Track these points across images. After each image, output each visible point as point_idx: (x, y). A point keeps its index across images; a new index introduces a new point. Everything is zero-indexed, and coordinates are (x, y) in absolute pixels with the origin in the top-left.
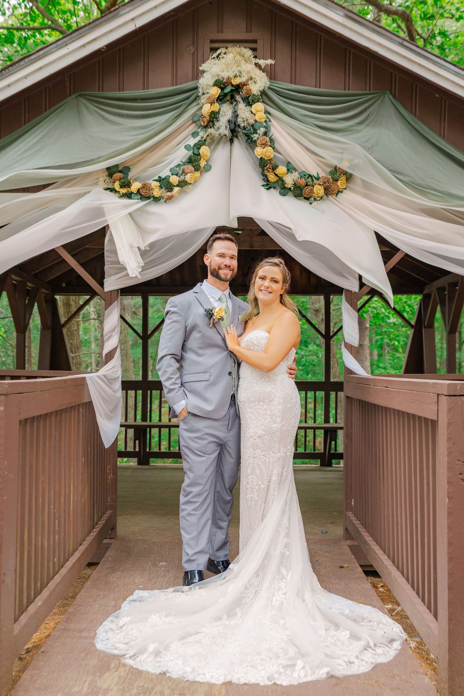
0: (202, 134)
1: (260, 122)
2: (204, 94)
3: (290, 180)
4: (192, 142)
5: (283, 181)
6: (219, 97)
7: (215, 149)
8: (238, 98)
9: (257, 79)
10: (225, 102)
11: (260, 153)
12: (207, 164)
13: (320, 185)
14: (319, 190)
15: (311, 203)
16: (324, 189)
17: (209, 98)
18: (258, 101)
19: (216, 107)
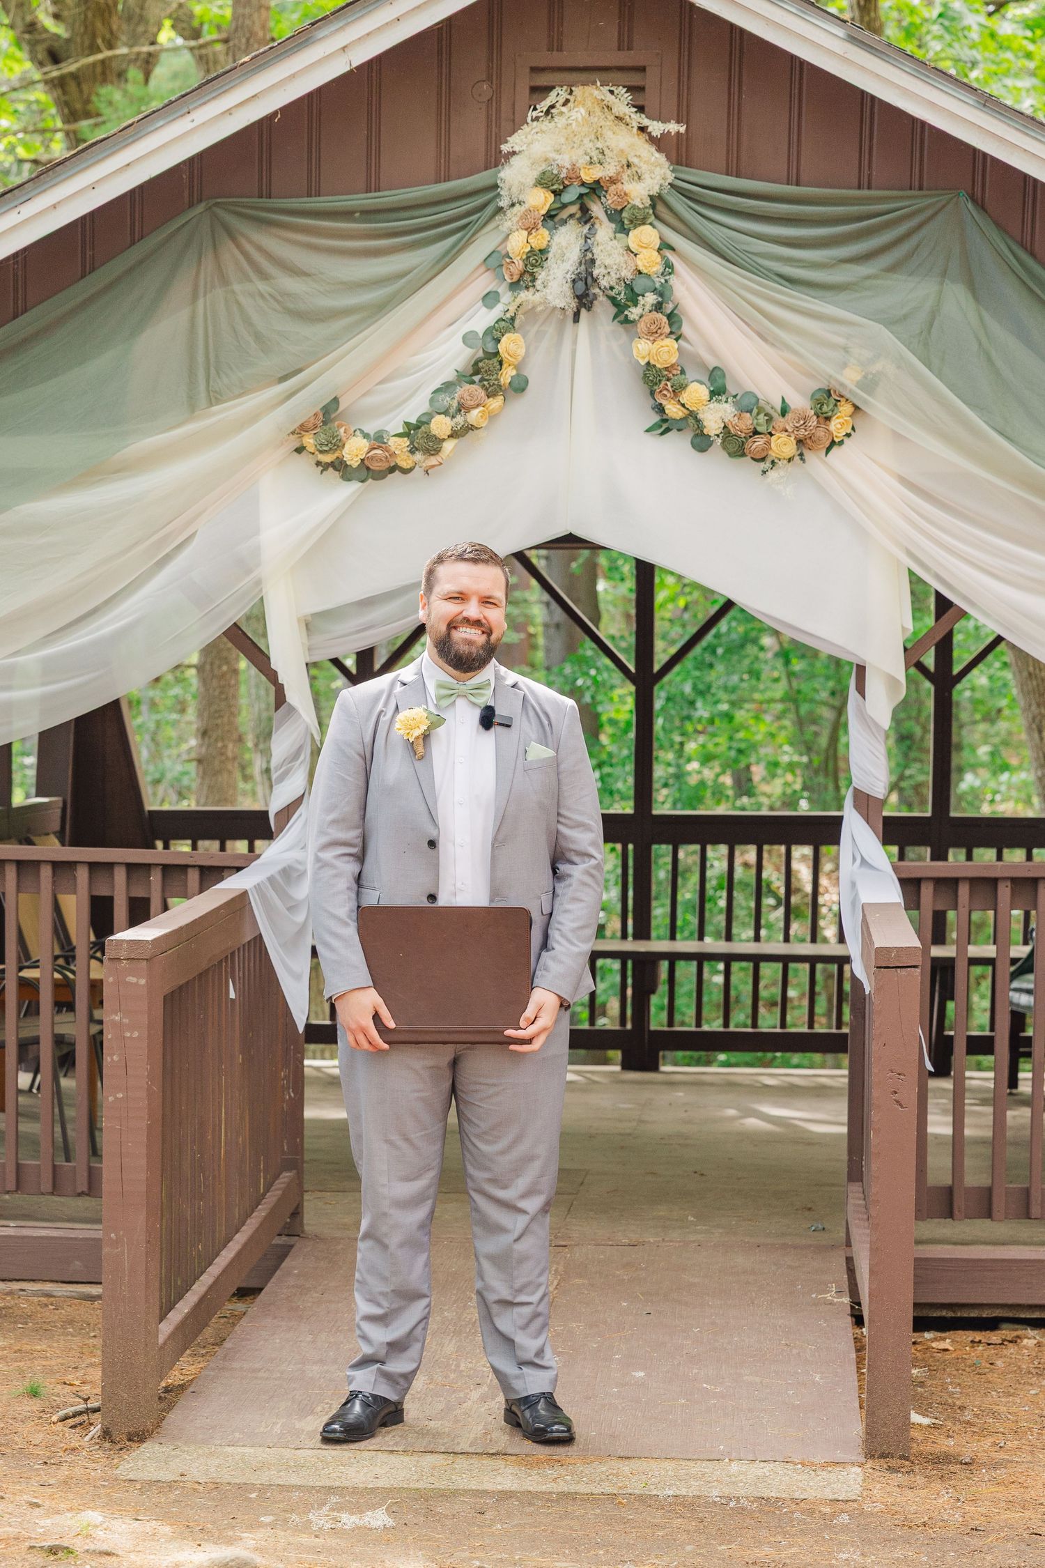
0: (507, 301)
1: (649, 278)
2: (513, 205)
3: (715, 417)
4: (484, 319)
5: (698, 421)
6: (549, 211)
7: (537, 338)
8: (596, 209)
9: (644, 168)
10: (564, 222)
11: (644, 353)
12: (518, 375)
13: (786, 431)
14: (783, 443)
15: (765, 472)
16: (795, 442)
17: (524, 216)
18: (643, 222)
19: (541, 238)
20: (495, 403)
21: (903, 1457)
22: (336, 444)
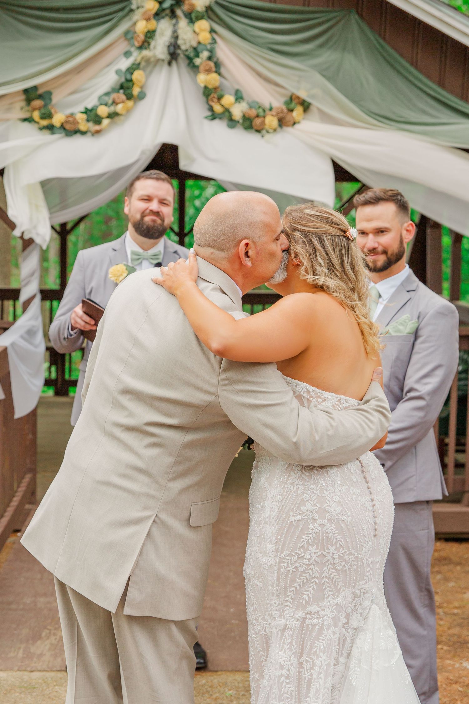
0: (136, 56)
1: (205, 45)
2: (138, 8)
3: (238, 111)
4: (124, 64)
5: (229, 112)
6: (156, 12)
7: (151, 72)
8: (179, 12)
10: (163, 18)
11: (203, 80)
12: (141, 91)
13: (273, 115)
14: (271, 121)
15: (263, 136)
16: (277, 121)
17: (144, 13)
18: (202, 18)
19: (153, 24)
20: (130, 103)
22: (49, 116)
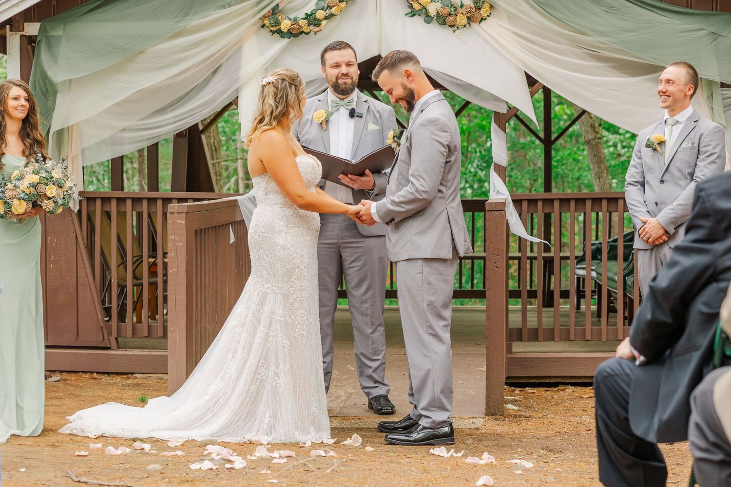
3: (433, 9)
5: (426, 10)
13: (463, 13)
14: (461, 19)
15: (454, 31)
16: (466, 18)
20: (343, 5)
21: (501, 415)
22: (278, 23)
